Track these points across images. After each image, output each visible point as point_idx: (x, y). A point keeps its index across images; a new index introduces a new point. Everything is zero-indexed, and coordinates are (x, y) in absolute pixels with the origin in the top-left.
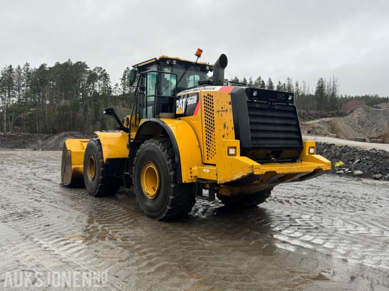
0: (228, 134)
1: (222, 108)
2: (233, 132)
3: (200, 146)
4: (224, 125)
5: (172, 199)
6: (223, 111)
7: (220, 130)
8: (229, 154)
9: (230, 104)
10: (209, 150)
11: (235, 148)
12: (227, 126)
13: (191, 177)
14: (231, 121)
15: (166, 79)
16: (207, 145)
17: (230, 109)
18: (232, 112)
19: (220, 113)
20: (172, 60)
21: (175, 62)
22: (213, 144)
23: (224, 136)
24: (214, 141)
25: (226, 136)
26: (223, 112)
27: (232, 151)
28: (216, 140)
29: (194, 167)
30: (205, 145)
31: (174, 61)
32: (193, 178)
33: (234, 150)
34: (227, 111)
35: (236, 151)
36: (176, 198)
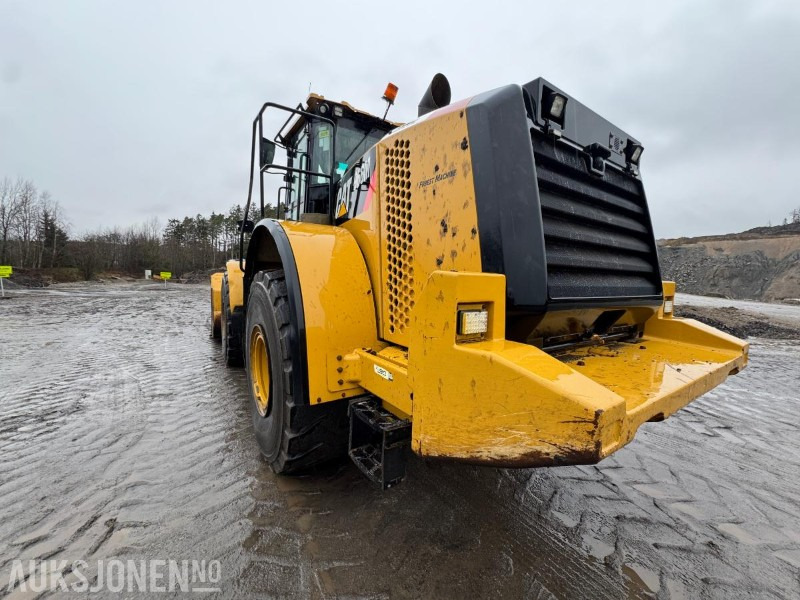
0: (454, 254)
1: (437, 168)
2: (475, 245)
3: (373, 291)
4: (443, 224)
5: (291, 440)
6: (438, 178)
7: (428, 243)
8: (462, 338)
9: (464, 147)
10: (396, 302)
11: (487, 306)
12: (450, 225)
13: (341, 383)
14: (466, 205)
15: (322, 148)
16: (391, 288)
17: (464, 166)
18: (470, 174)
19: (430, 188)
20: (332, 105)
21: (338, 112)
22: (406, 287)
23: (439, 262)
24: (410, 277)
25: (447, 260)
26: (439, 183)
27: (475, 322)
28: (417, 276)
29: (350, 352)
30: (386, 288)
31: (337, 109)
32: (346, 386)
33: (483, 315)
34: (453, 173)
35: (489, 322)
36: (302, 436)
